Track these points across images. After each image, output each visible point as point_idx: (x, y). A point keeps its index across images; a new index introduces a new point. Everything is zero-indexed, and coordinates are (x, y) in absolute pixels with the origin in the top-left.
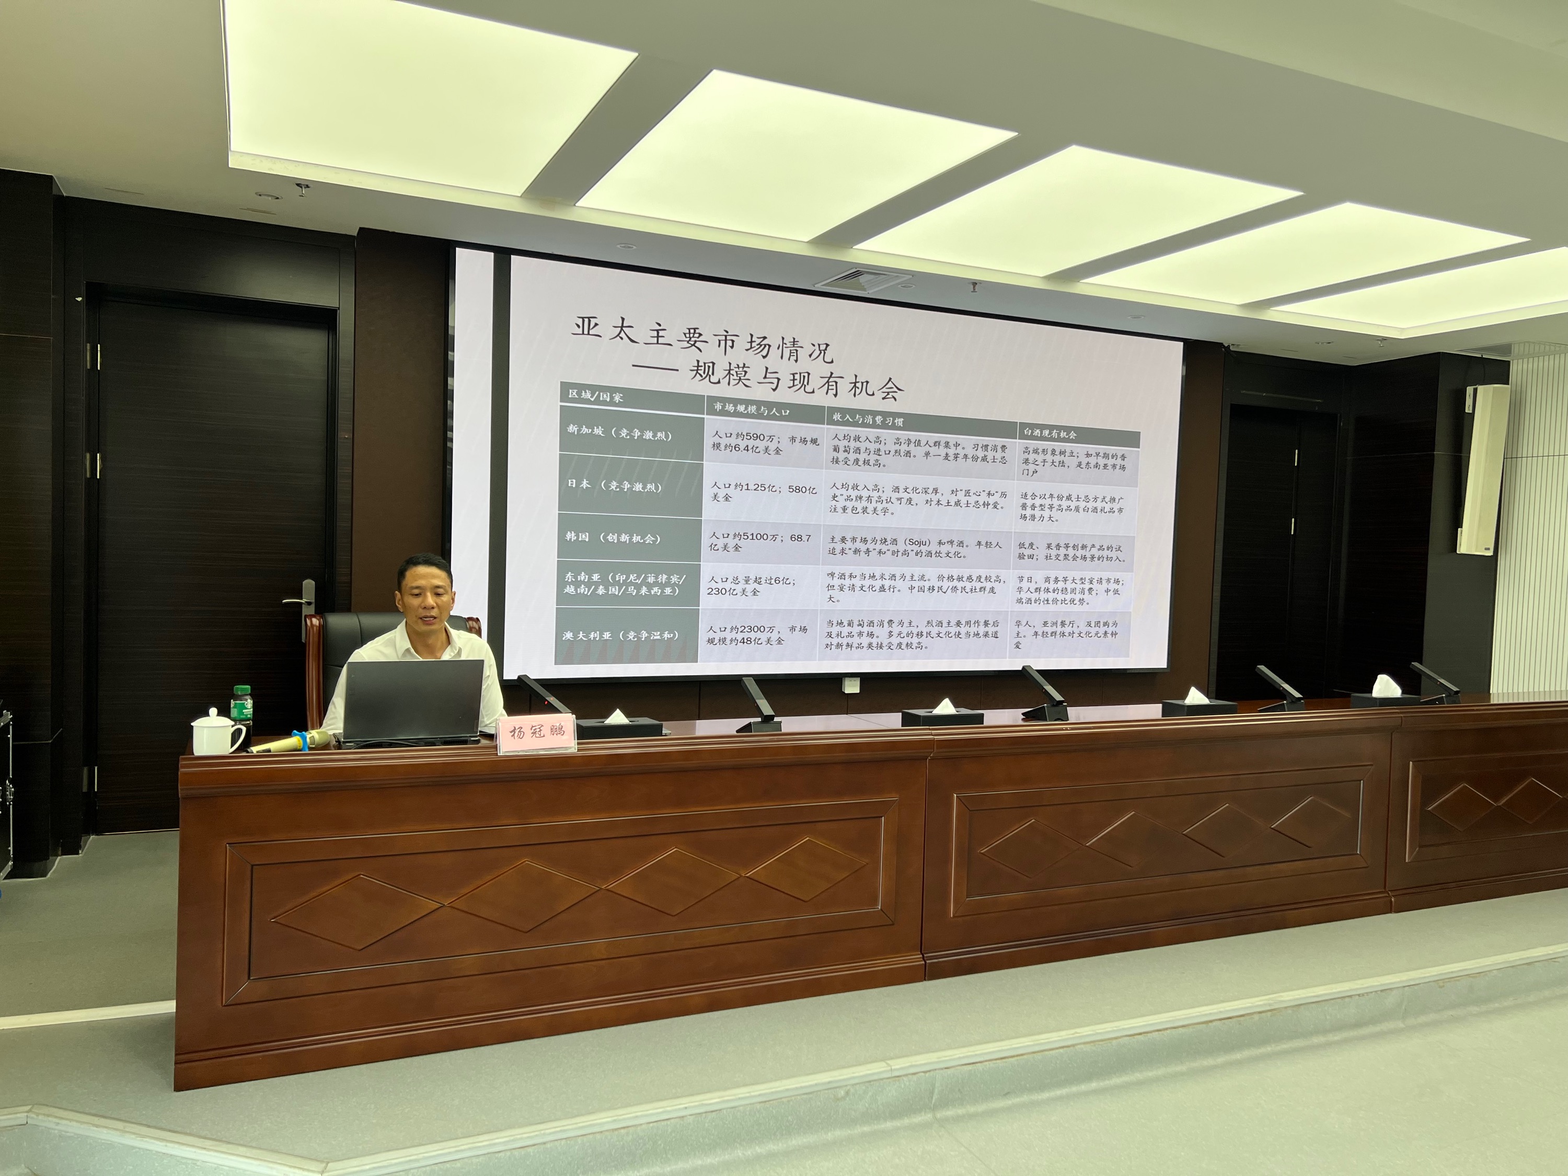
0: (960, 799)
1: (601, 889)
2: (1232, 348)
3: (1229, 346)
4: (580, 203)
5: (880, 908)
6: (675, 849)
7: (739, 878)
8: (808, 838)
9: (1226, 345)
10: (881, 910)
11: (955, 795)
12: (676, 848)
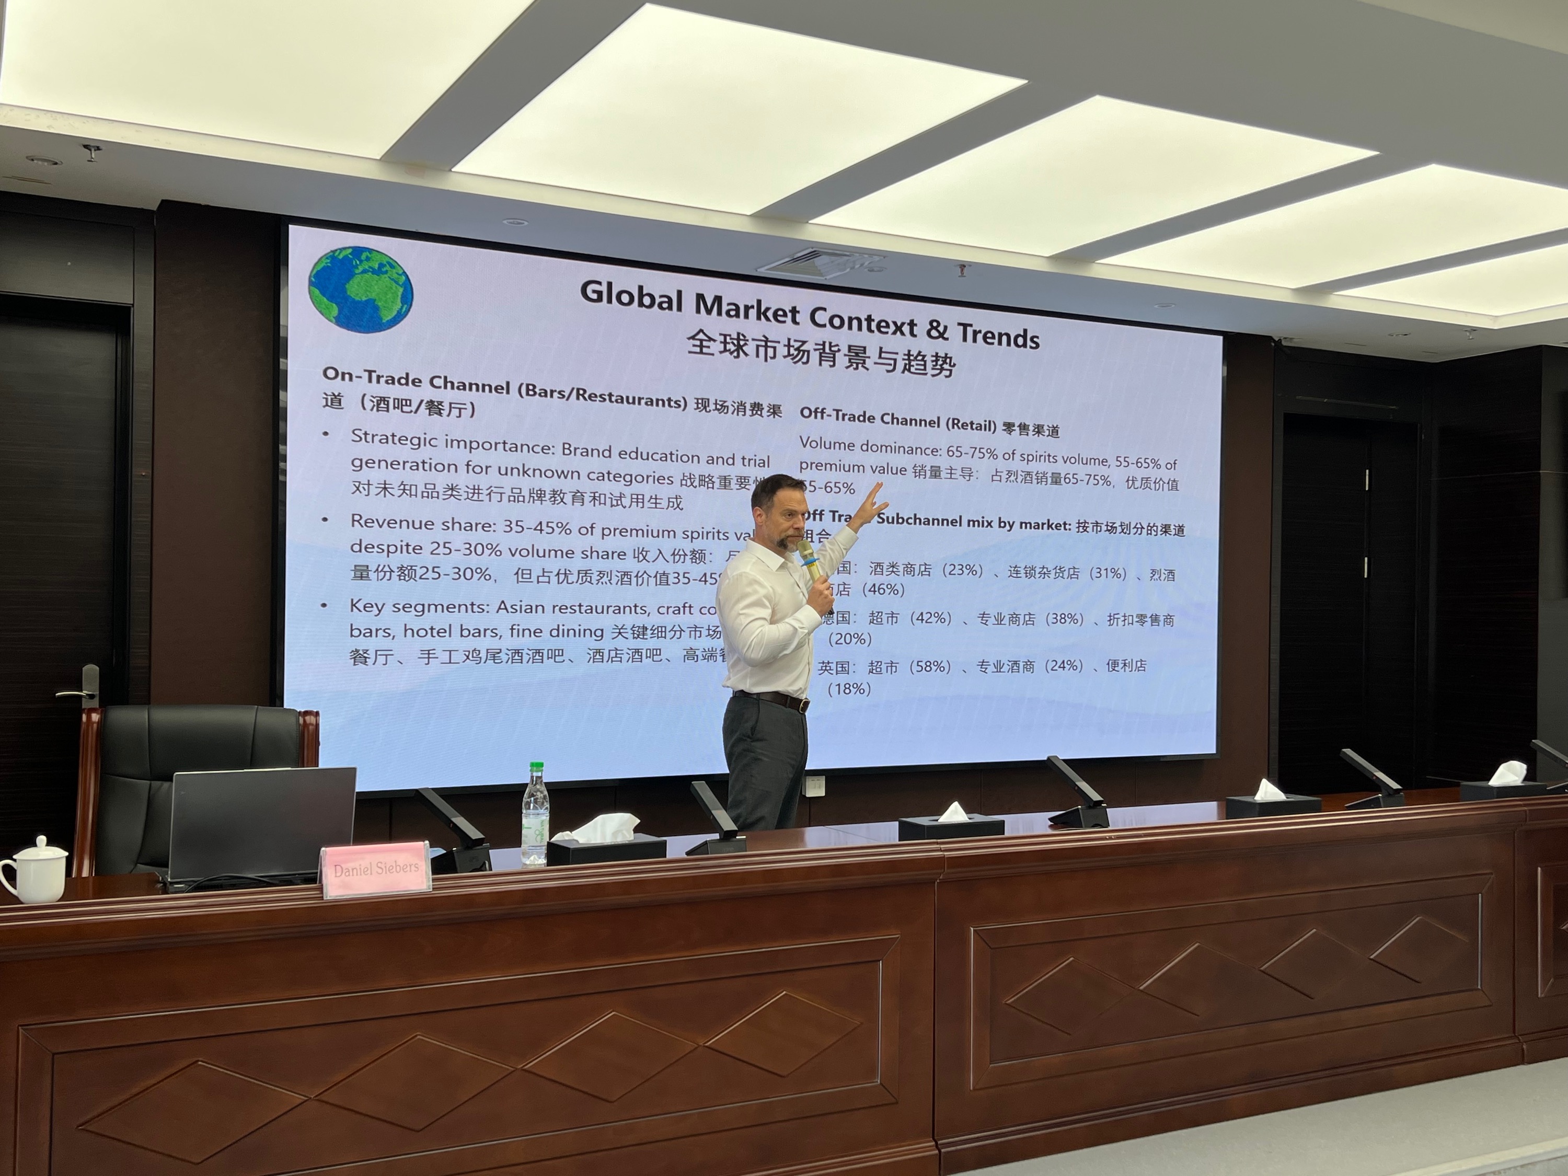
0: (978, 934)
1: (517, 1069)
2: (1284, 343)
3: (1280, 339)
4: (456, 169)
5: (879, 1081)
6: (613, 1013)
7: (696, 1048)
8: (784, 992)
9: (1277, 340)
10: (881, 1084)
11: (972, 929)
12: (613, 1011)
